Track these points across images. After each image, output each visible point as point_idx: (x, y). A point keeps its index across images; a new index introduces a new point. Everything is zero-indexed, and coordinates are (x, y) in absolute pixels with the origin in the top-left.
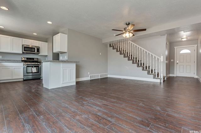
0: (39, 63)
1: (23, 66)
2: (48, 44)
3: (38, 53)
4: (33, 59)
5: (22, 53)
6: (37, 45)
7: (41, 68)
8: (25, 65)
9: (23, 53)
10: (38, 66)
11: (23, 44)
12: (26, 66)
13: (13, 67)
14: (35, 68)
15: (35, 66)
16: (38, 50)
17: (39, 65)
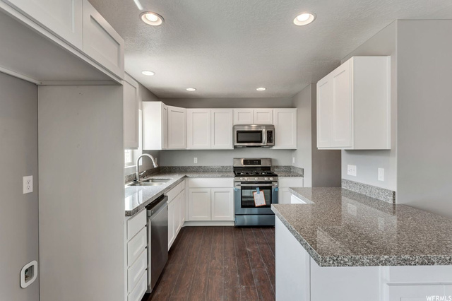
0: (271, 179)
1: (232, 185)
2: (297, 111)
3: (269, 144)
4: (259, 161)
5: (232, 148)
6: (268, 122)
7: (277, 193)
8: (238, 185)
9: (235, 147)
10: (270, 188)
11: (235, 124)
12: (240, 188)
13: (213, 190)
14: (262, 193)
15: (261, 188)
16: (270, 135)
17: (270, 182)
